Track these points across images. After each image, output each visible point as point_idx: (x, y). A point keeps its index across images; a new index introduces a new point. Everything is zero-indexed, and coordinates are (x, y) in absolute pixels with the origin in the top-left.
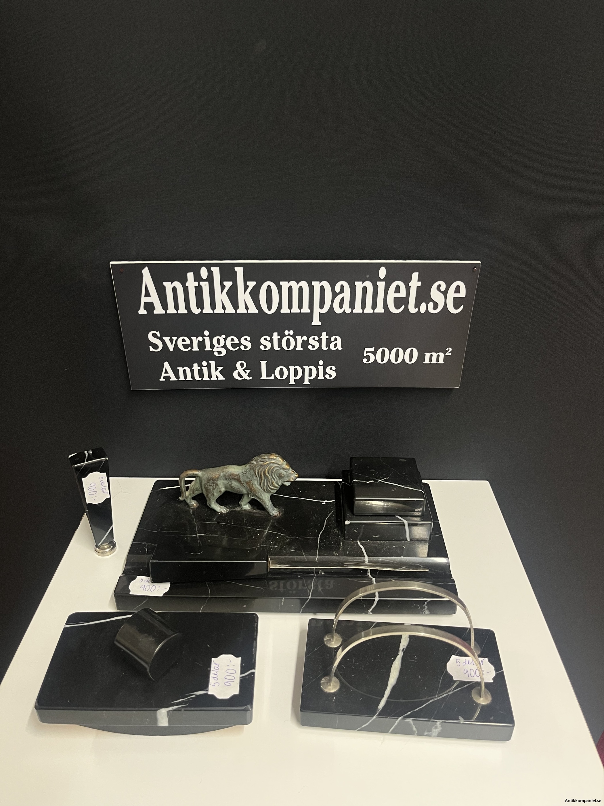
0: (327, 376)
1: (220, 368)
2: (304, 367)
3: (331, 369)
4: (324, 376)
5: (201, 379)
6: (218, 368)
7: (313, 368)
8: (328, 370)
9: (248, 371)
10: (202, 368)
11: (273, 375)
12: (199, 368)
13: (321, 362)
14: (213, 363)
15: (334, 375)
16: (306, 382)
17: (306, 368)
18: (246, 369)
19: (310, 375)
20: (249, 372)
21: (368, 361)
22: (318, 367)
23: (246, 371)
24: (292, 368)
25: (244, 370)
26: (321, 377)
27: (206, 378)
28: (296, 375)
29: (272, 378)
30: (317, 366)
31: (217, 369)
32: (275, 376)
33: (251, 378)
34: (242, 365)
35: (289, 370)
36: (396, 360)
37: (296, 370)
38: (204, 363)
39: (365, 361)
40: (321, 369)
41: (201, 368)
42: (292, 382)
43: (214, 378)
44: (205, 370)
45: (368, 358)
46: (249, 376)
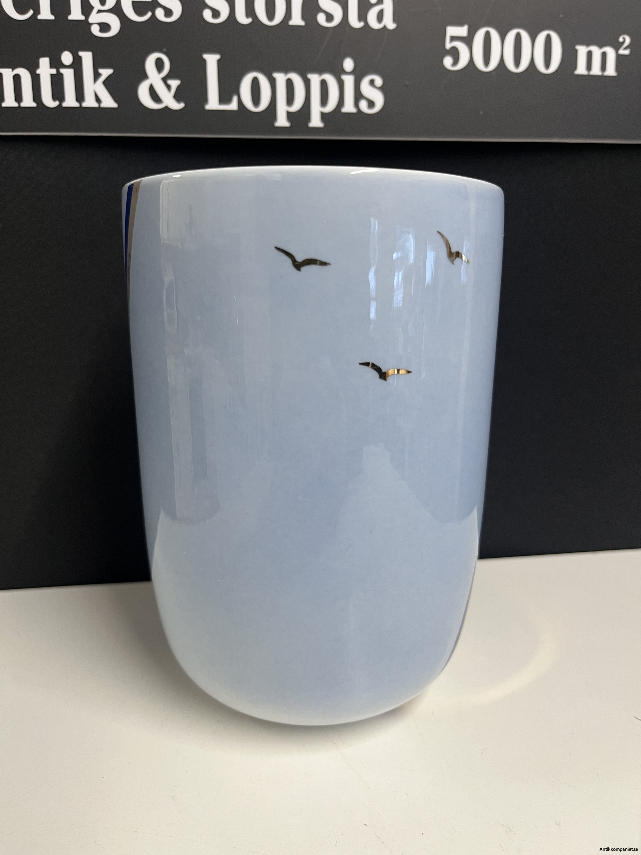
0: (363, 105)
1: (106, 73)
2: (310, 76)
3: (372, 82)
4: (356, 104)
5: (57, 103)
6: (101, 71)
7: (330, 79)
8: (365, 88)
9: (175, 83)
10: (62, 71)
11: (235, 98)
12: (54, 71)
13: (348, 64)
14: (87, 57)
15: (379, 99)
16: (316, 122)
17: (315, 79)
18: (170, 76)
19: (324, 101)
20: (178, 88)
21: (455, 62)
22: (344, 77)
23: (170, 82)
24: (281, 78)
25: (164, 80)
26: (349, 107)
27: (70, 101)
28: (290, 100)
29: (233, 106)
30: (338, 72)
31: (97, 76)
32: (240, 103)
33: (181, 106)
34: (159, 64)
35: (273, 83)
36: (517, 61)
37: (290, 84)
38: (67, 58)
39: (448, 62)
40: (349, 81)
41: (58, 71)
42: (282, 121)
43: (89, 102)
44: (68, 75)
45: (455, 54)
46: (177, 97)
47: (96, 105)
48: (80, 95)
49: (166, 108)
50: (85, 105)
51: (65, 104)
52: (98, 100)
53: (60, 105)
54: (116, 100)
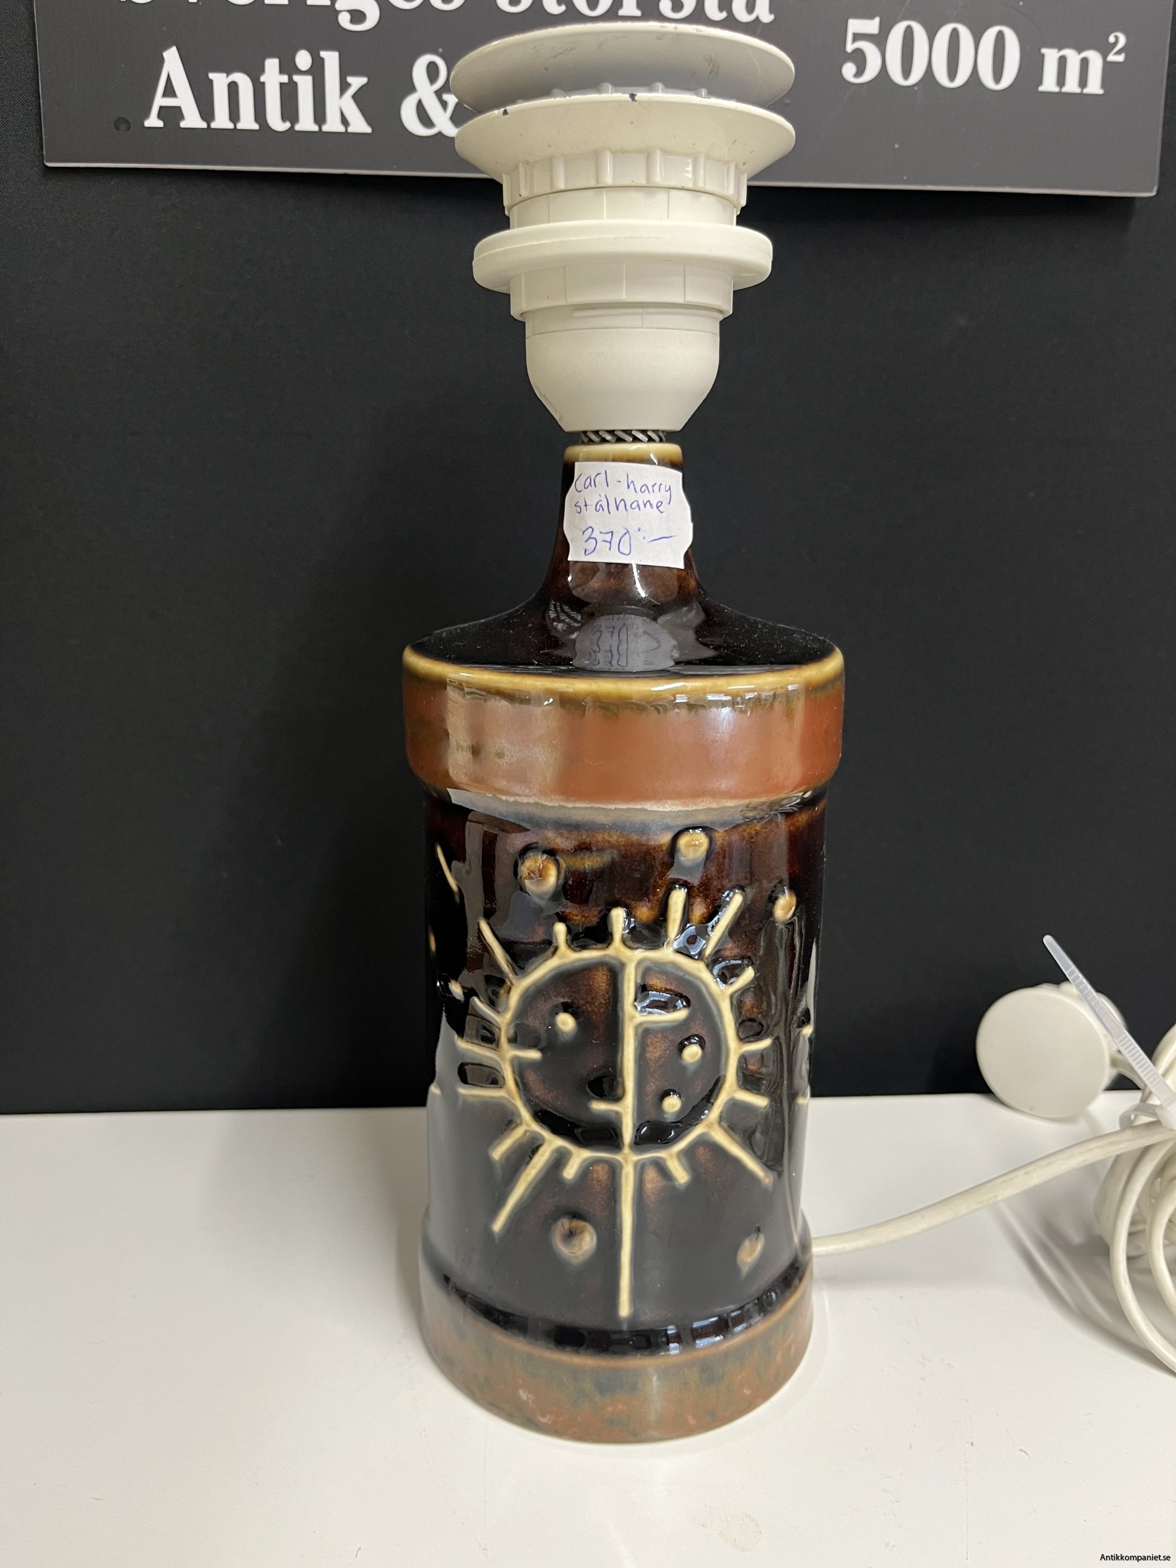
1: (357, 82)
5: (287, 125)
6: (350, 79)
9: (452, 100)
10: (296, 78)
12: (284, 79)
14: (331, 59)
18: (446, 89)
20: (458, 106)
21: (860, 71)
23: (446, 97)
25: (438, 93)
27: (306, 123)
31: (344, 86)
34: (432, 71)
36: (952, 72)
38: (303, 59)
39: (849, 71)
41: (290, 79)
43: (335, 124)
44: (305, 84)
45: (859, 59)
47: (342, 129)
48: (320, 116)
49: (440, 133)
50: (325, 128)
51: (298, 127)
52: (345, 121)
53: (292, 127)
54: (369, 122)
